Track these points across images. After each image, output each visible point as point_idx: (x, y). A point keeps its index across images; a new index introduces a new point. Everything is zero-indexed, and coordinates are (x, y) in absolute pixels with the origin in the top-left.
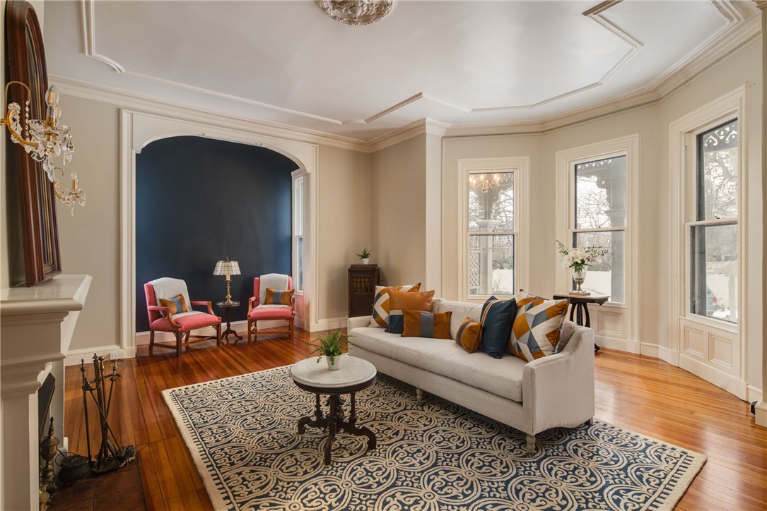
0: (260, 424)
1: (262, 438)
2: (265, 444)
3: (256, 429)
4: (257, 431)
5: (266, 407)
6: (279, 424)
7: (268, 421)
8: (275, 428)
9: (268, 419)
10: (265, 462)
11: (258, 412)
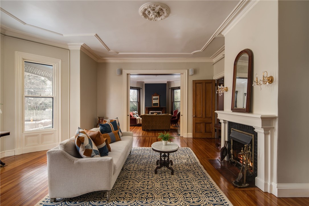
0: (186, 184)
1: (187, 178)
2: (186, 175)
3: (188, 182)
4: (188, 181)
5: (180, 192)
6: (178, 181)
7: (182, 184)
8: (181, 180)
9: (182, 185)
10: (188, 170)
11: (185, 191)
